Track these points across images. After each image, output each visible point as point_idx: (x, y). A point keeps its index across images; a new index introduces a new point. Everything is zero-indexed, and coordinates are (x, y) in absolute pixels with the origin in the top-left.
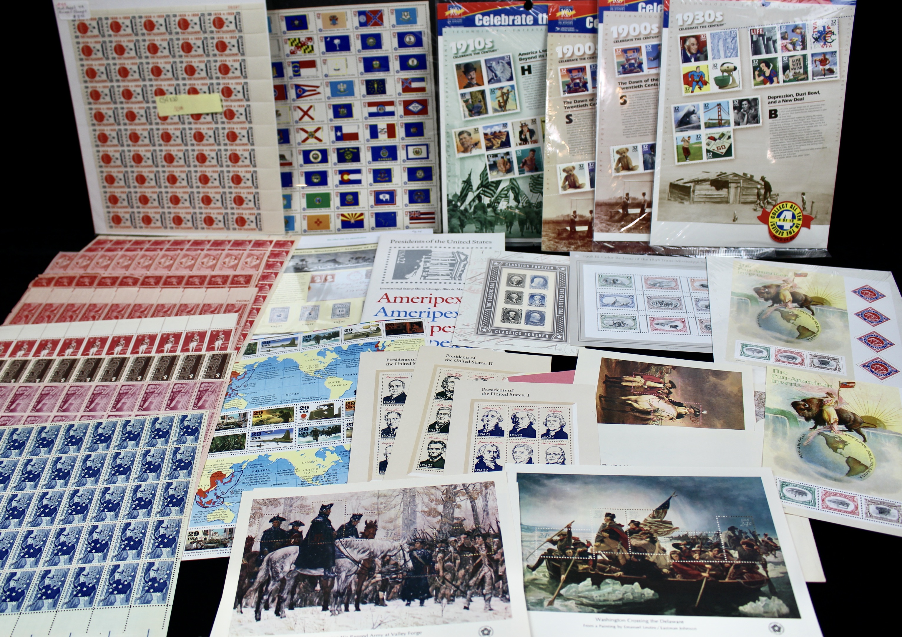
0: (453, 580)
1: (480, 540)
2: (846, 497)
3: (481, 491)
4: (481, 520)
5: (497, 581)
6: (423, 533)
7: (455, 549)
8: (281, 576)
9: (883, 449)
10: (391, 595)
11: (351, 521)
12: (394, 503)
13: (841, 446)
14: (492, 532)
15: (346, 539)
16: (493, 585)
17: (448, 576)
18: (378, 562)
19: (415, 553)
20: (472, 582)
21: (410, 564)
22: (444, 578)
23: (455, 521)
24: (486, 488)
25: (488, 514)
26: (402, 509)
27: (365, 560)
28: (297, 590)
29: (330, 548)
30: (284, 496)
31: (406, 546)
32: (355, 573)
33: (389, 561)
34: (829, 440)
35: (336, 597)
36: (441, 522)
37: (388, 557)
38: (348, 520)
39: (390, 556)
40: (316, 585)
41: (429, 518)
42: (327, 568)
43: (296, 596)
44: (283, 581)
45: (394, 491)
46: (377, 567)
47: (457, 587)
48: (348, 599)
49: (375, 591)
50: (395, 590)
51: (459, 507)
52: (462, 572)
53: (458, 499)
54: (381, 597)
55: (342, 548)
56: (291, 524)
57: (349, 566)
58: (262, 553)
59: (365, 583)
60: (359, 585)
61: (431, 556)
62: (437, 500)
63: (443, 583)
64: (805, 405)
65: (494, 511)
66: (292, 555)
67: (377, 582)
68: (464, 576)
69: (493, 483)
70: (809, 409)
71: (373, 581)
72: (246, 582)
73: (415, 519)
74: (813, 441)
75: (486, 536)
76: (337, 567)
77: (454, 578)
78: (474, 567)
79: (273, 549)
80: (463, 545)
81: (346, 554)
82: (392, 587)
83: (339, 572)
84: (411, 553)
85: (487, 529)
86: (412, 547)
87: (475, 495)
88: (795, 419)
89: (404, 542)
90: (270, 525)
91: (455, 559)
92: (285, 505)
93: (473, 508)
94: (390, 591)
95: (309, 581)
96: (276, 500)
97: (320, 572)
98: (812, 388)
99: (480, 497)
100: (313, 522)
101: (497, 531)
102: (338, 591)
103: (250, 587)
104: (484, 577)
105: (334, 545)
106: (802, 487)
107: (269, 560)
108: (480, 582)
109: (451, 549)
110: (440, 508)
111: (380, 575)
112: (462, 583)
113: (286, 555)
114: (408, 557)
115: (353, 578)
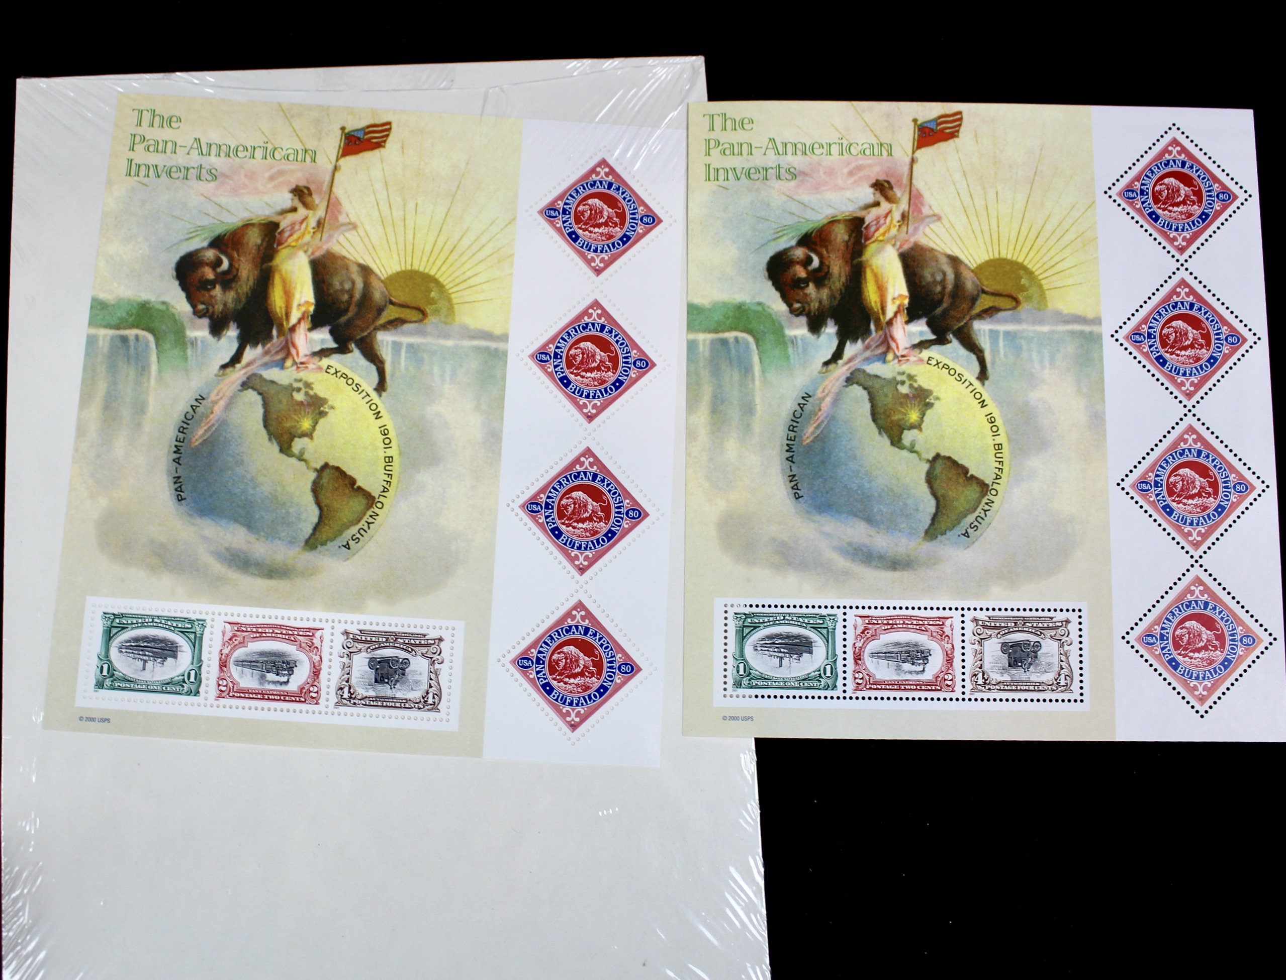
2: (920, 625)
9: (1034, 396)
13: (914, 416)
34: (881, 401)
64: (808, 261)
70: (820, 277)
74: (832, 418)
88: (778, 331)
98: (830, 173)
106: (801, 620)
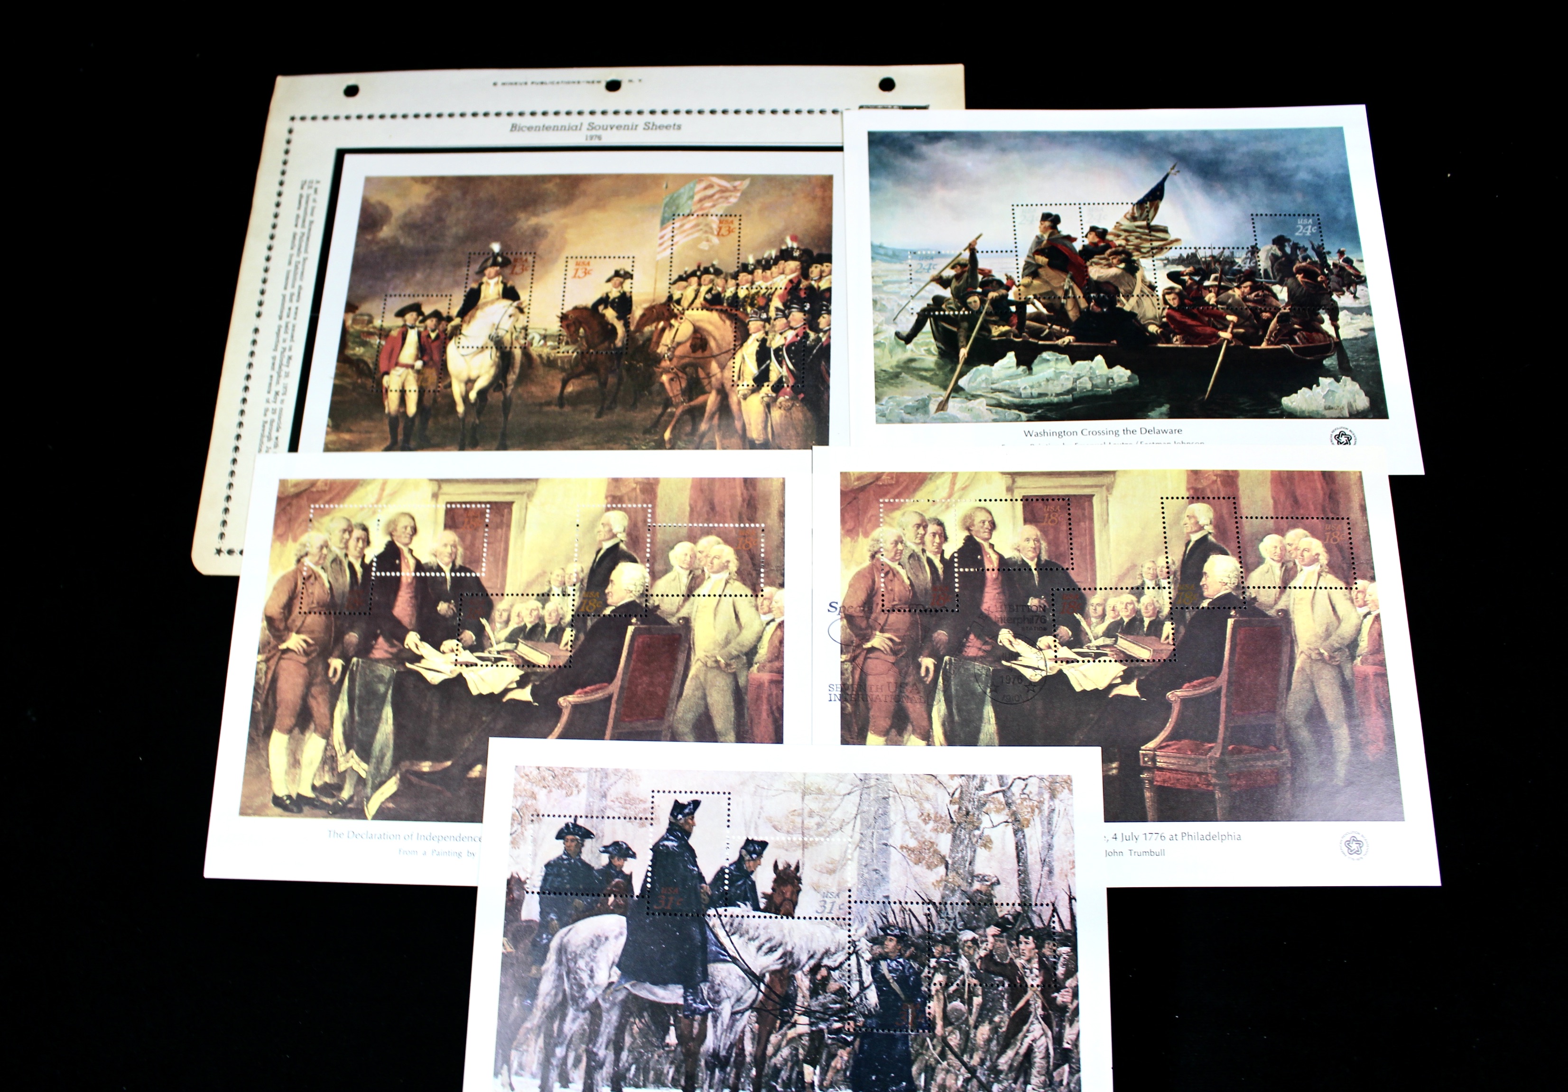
0: (963, 1052)
1: (1028, 945)
3: (1041, 802)
4: (1033, 887)
5: (1057, 1066)
6: (903, 910)
7: (973, 966)
8: (591, 995)
10: (830, 1074)
11: (741, 857)
12: (838, 815)
14: (1058, 928)
15: (731, 910)
16: (1049, 1074)
17: (954, 1040)
18: (803, 981)
19: (883, 965)
20: (1003, 1062)
21: (872, 997)
22: (944, 1040)
23: (977, 885)
24: (1053, 797)
25: (1051, 872)
26: (857, 837)
27: (773, 973)
28: (628, 1040)
29: (695, 930)
30: (586, 766)
31: (864, 945)
32: (751, 1007)
33: (826, 979)
35: (710, 1067)
36: (944, 882)
37: (823, 972)
38: (735, 857)
39: (830, 969)
40: (666, 1032)
41: (920, 869)
42: (691, 985)
43: (624, 1055)
44: (595, 1010)
45: (840, 778)
46: (800, 995)
47: (972, 1071)
48: (738, 1077)
49: (796, 1062)
50: (837, 1063)
51: (987, 844)
52: (984, 1030)
53: (985, 821)
54: (808, 1079)
55: (722, 934)
56: (606, 849)
57: (738, 984)
58: (545, 927)
59: (774, 1038)
60: (761, 1040)
61: (918, 983)
62: (938, 819)
63: (942, 1055)
65: (1067, 866)
66: (612, 940)
67: (800, 1036)
68: (989, 1041)
69: (1068, 782)
71: (791, 1033)
72: (516, 1005)
73: (886, 868)
75: (1043, 936)
76: (712, 987)
77: (967, 1046)
78: (1012, 1020)
79: (570, 918)
80: (990, 956)
81: (732, 952)
82: (832, 1056)
83: (717, 1002)
84: (875, 962)
85: (1046, 917)
86: (877, 949)
87: (1024, 814)
89: (859, 932)
90: (556, 849)
91: (972, 994)
92: (591, 790)
93: (1019, 849)
94: (828, 1065)
95: (652, 1017)
96: (568, 772)
97: (673, 995)
99: (1037, 819)
100: (655, 849)
101: (1068, 926)
102: (715, 1054)
103: (524, 1020)
104: (1030, 1050)
105: (703, 925)
107: (562, 950)
108: (1021, 1064)
109: (963, 963)
110: (944, 843)
111: (805, 1020)
112: (982, 1062)
113: (598, 937)
114: (868, 978)
115: (748, 1021)
